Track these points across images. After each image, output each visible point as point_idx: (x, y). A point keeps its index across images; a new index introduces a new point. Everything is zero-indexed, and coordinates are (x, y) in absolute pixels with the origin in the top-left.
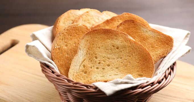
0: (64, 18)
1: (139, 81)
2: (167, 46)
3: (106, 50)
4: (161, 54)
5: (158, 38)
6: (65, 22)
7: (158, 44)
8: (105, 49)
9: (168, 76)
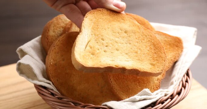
0: (53, 25)
1: (157, 95)
2: (176, 48)
3: (114, 32)
4: (173, 59)
5: (165, 41)
6: (55, 30)
7: (167, 47)
8: (112, 32)
9: (186, 84)
